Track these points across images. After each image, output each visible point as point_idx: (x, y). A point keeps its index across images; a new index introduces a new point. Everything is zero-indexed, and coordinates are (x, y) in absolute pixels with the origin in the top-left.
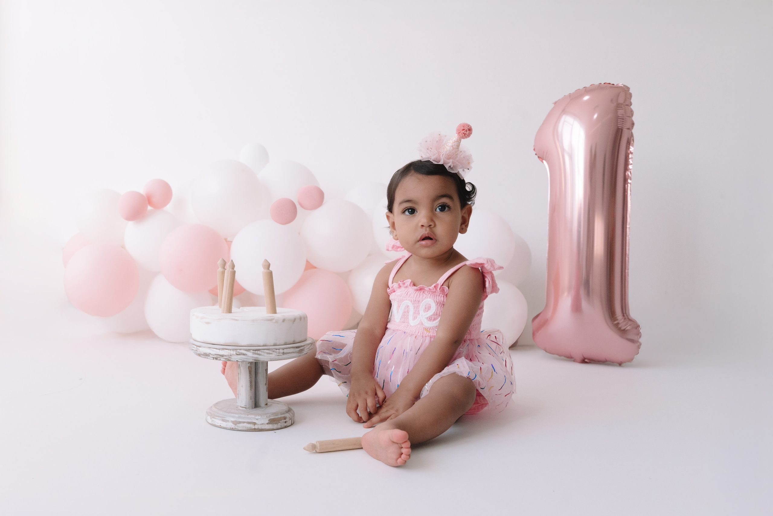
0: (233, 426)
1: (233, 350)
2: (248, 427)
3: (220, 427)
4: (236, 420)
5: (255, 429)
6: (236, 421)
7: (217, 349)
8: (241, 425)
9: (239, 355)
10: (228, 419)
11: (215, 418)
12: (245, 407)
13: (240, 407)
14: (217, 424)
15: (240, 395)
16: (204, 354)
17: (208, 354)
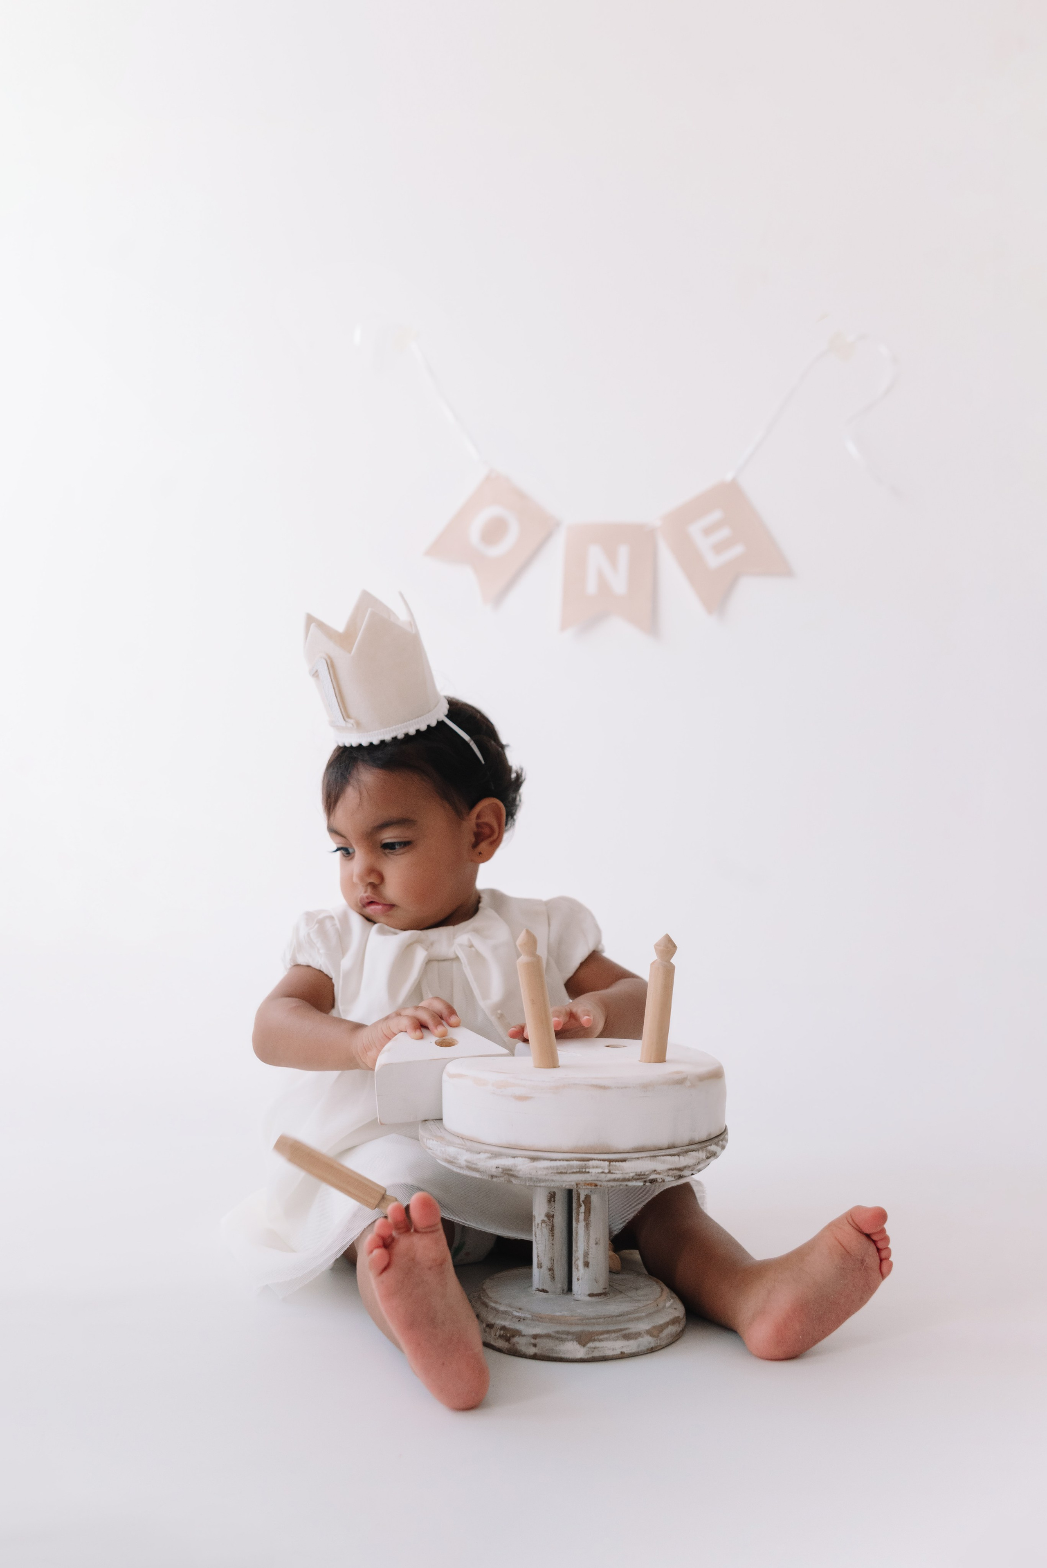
3: (623, 1356)
4: (654, 1325)
6: (654, 1327)
11: (601, 1340)
12: (604, 1291)
13: (591, 1295)
14: (610, 1353)
15: (590, 1265)
16: (635, 1177)
17: (646, 1174)
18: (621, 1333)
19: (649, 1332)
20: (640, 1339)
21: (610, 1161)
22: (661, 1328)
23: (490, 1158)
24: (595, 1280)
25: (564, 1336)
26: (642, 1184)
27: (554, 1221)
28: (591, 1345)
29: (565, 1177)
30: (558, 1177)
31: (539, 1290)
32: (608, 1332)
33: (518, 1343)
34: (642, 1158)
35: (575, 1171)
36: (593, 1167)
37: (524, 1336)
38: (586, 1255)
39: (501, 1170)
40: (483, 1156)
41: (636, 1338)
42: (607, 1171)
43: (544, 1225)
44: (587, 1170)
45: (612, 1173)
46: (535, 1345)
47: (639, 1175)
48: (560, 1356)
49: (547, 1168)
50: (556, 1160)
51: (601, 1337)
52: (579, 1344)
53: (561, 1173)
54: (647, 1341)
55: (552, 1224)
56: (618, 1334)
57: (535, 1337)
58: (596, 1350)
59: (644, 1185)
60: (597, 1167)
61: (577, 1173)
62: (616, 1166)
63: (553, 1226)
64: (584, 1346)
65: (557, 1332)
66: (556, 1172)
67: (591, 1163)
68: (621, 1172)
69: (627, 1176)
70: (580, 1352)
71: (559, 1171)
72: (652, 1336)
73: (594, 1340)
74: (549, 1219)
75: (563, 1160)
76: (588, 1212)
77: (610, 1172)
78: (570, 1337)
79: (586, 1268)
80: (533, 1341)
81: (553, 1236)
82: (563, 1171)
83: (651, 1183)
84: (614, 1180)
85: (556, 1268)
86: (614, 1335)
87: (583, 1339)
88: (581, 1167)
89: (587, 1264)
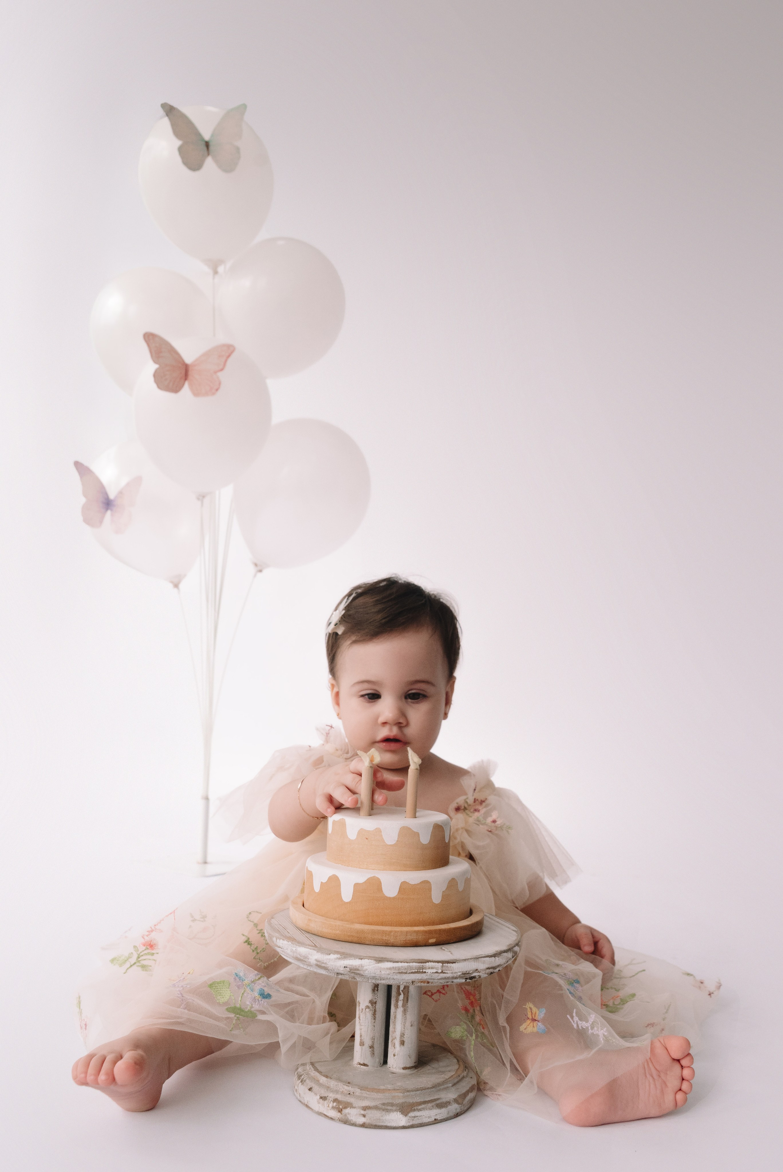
18: (435, 1103)
19: (456, 1101)
20: (449, 1107)
24: (409, 1056)
25: (389, 1108)
26: (464, 980)
27: (376, 1007)
28: (412, 1114)
31: (360, 1064)
32: (425, 1102)
33: (349, 1114)
36: (429, 968)
37: (355, 1108)
38: (402, 1035)
39: (348, 969)
41: (447, 1107)
42: (440, 971)
43: (367, 1010)
44: (424, 971)
46: (364, 1116)
48: (385, 1124)
51: (420, 1107)
52: (402, 1114)
53: (402, 973)
54: (454, 1108)
56: (433, 1104)
57: (365, 1108)
58: (415, 1118)
60: (432, 968)
62: (447, 967)
63: (375, 1011)
64: (406, 1115)
65: (384, 1104)
68: (451, 972)
72: (459, 1104)
73: (414, 1110)
78: (394, 1108)
79: (402, 1046)
81: (375, 1019)
85: (376, 1046)
86: (430, 1105)
87: (405, 1109)
88: (420, 968)
89: (402, 1043)
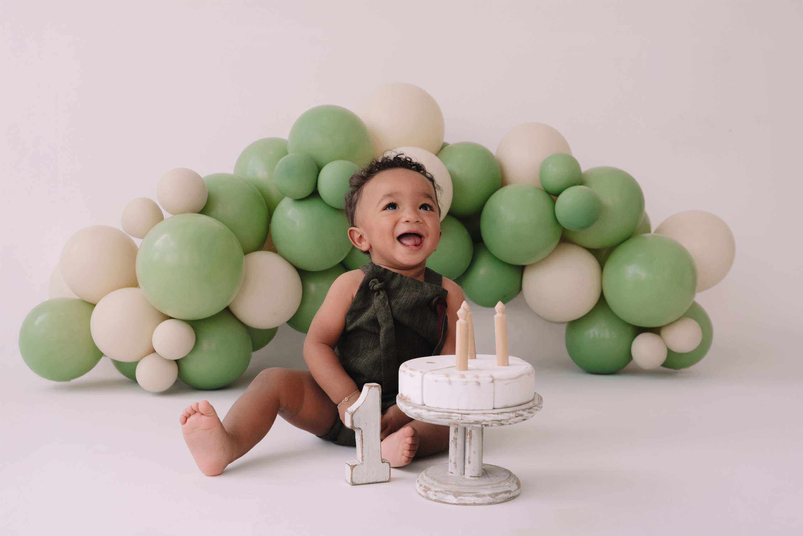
0: (490, 500)
1: (512, 412)
2: (505, 497)
3: (474, 504)
4: (493, 492)
5: (511, 497)
6: (493, 494)
7: (495, 414)
8: (499, 496)
9: (518, 416)
10: (484, 494)
11: (464, 496)
12: (478, 475)
13: (471, 477)
14: (469, 502)
15: (471, 462)
16: (474, 422)
17: (480, 421)
21: (462, 414)
22: (497, 494)
23: (413, 409)
29: (442, 420)
30: (439, 420)
34: (478, 414)
35: (446, 417)
40: (410, 408)
45: (463, 420)
47: (477, 422)
49: (434, 415)
50: (438, 412)
55: (456, 443)
59: (482, 426)
61: (446, 418)
66: (438, 417)
67: (453, 414)
69: (470, 422)
70: (454, 500)
71: (439, 417)
74: (455, 440)
75: (441, 412)
76: (471, 438)
77: (461, 419)
80: (435, 493)
82: (441, 417)
83: (485, 426)
84: (464, 423)
